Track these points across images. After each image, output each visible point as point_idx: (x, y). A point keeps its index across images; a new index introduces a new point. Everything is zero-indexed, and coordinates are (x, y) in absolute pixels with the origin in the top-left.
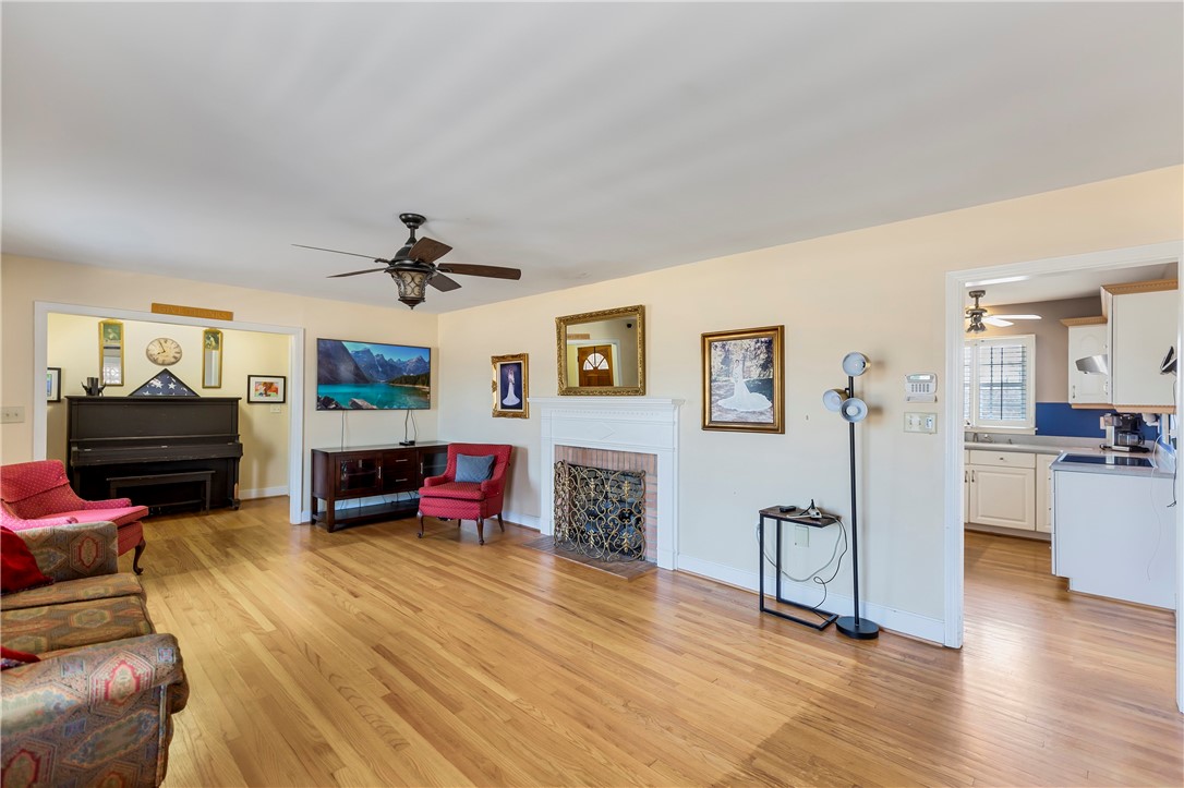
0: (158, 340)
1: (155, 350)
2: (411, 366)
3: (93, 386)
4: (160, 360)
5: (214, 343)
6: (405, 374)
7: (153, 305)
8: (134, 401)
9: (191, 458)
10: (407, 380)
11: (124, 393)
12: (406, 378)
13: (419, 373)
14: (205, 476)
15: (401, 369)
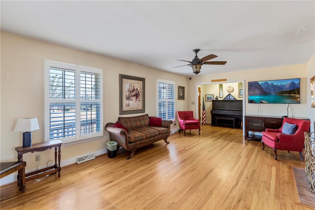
0: (229, 87)
1: (228, 89)
2: (288, 86)
3: (217, 98)
4: (229, 91)
5: (241, 86)
6: (284, 90)
7: (212, 80)
8: (224, 101)
9: (230, 114)
10: (285, 92)
11: (222, 99)
12: (285, 91)
13: (292, 89)
14: (233, 119)
15: (282, 88)
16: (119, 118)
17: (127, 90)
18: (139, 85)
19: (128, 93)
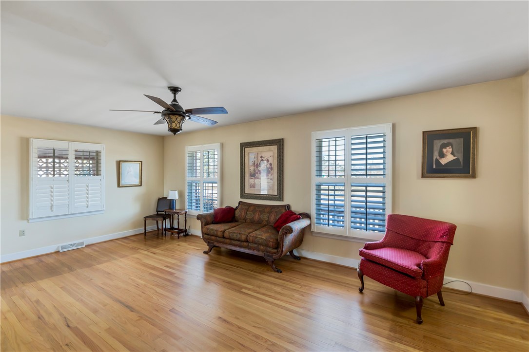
16: (240, 203)
17: (251, 163)
18: (271, 154)
19: (252, 168)
